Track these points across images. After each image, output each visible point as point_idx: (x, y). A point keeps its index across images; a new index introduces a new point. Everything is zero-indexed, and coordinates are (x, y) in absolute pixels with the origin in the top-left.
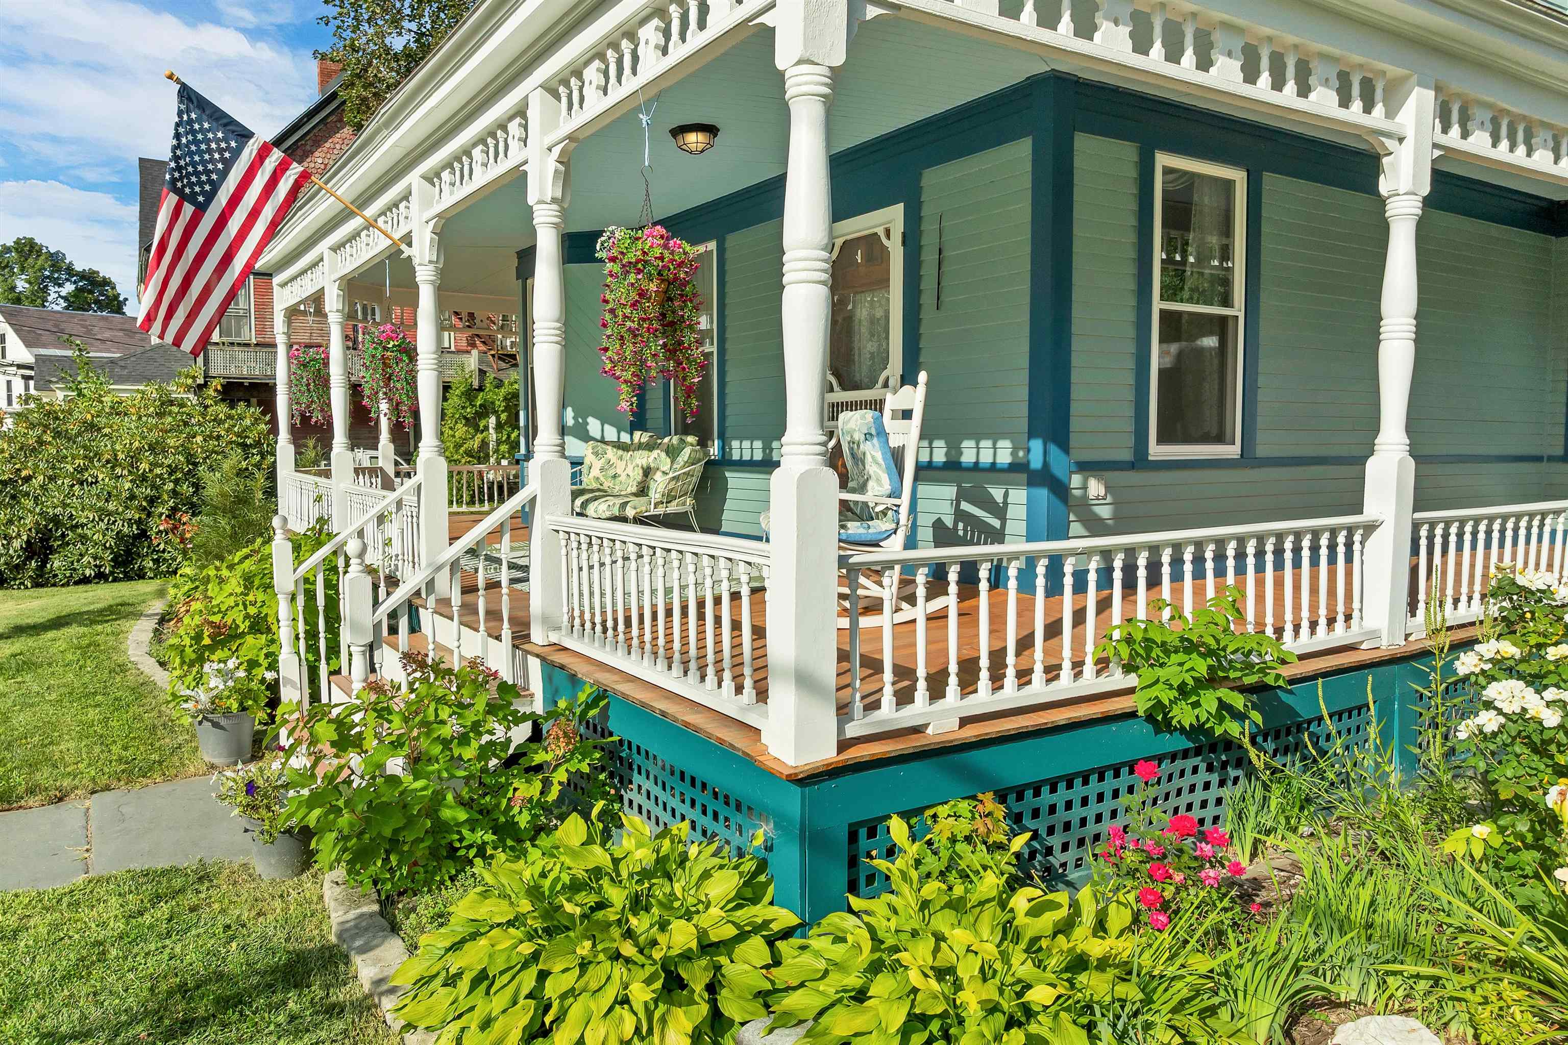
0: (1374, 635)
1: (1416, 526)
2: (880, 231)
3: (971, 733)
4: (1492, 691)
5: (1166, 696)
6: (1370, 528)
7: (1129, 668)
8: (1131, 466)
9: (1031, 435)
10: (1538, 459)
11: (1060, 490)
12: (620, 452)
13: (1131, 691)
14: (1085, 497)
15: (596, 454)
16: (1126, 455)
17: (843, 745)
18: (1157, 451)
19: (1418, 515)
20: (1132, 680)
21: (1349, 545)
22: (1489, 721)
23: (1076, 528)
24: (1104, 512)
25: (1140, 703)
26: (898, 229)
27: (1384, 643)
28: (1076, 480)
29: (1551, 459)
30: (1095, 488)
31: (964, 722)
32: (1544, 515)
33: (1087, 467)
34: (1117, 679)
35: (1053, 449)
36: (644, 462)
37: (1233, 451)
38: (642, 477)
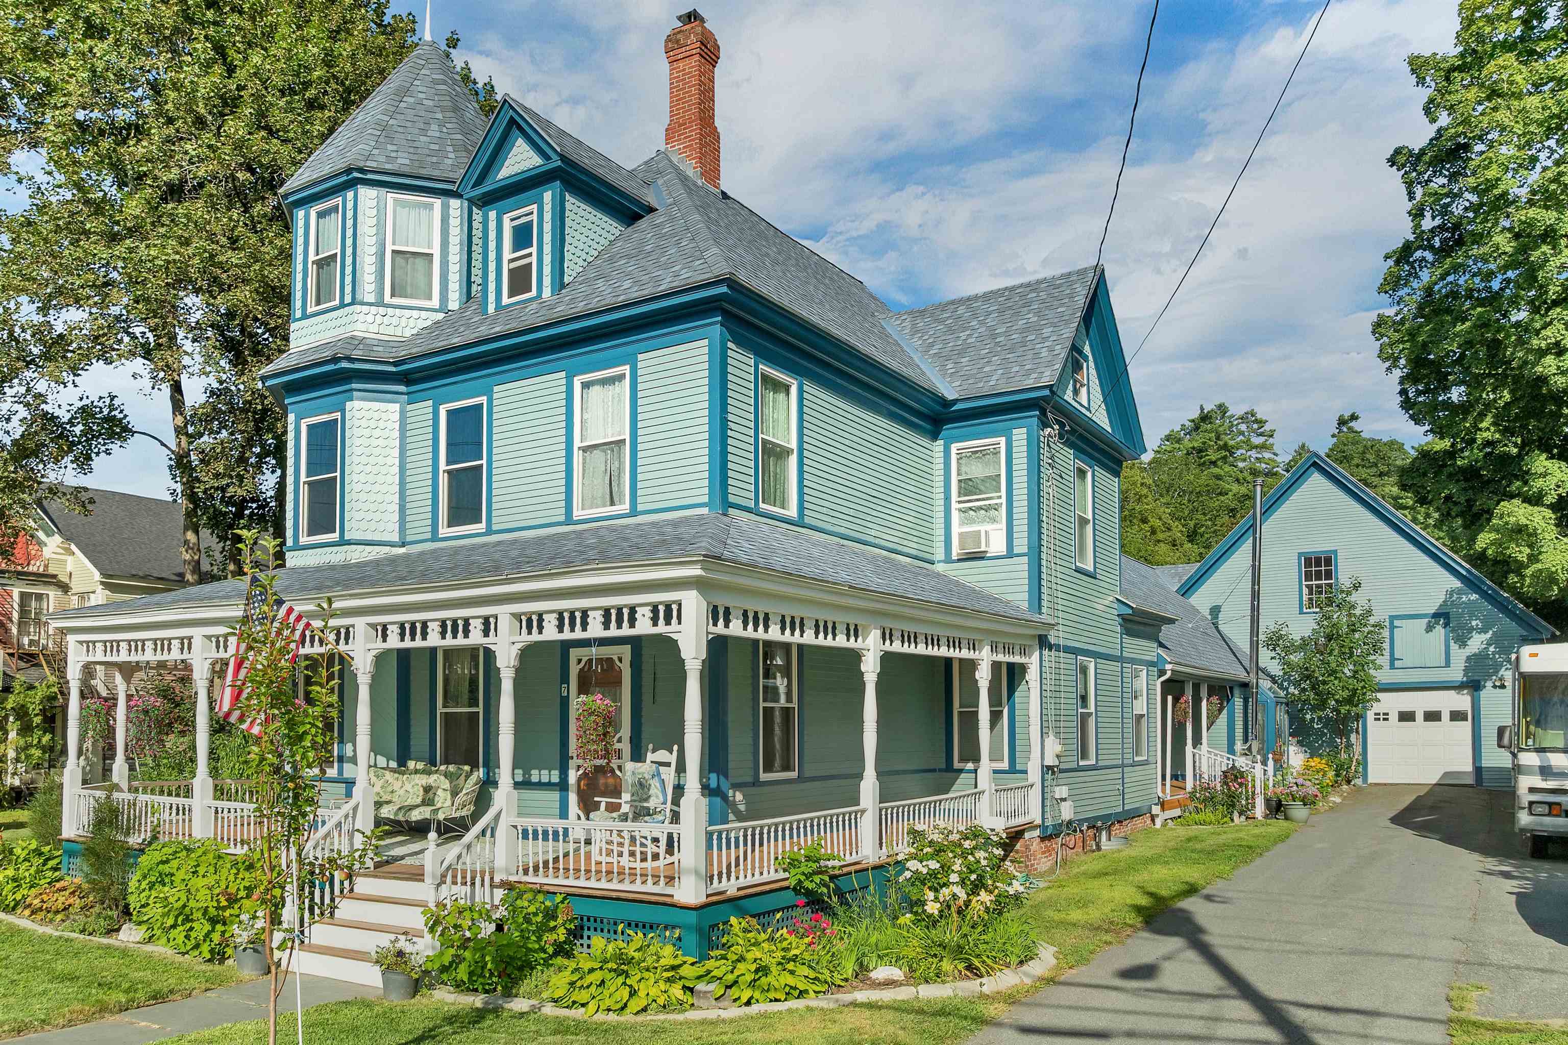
0: (867, 857)
1: (880, 810)
2: (615, 658)
3: (742, 893)
4: (909, 864)
5: (803, 878)
6: (863, 812)
7: (785, 870)
8: (754, 784)
9: (710, 772)
10: (934, 770)
11: (725, 798)
12: (396, 775)
13: (787, 879)
14: (734, 801)
15: (378, 776)
16: (750, 779)
17: (708, 896)
18: (764, 777)
19: (882, 805)
20: (786, 875)
21: (856, 819)
22: (908, 874)
23: (731, 817)
24: (742, 808)
25: (793, 882)
26: (627, 658)
27: (871, 861)
28: (731, 793)
29: (940, 770)
30: (739, 797)
31: (739, 889)
32: (940, 801)
33: (736, 786)
34: (782, 875)
35: (722, 778)
36: (424, 782)
37: (794, 775)
38: (421, 792)
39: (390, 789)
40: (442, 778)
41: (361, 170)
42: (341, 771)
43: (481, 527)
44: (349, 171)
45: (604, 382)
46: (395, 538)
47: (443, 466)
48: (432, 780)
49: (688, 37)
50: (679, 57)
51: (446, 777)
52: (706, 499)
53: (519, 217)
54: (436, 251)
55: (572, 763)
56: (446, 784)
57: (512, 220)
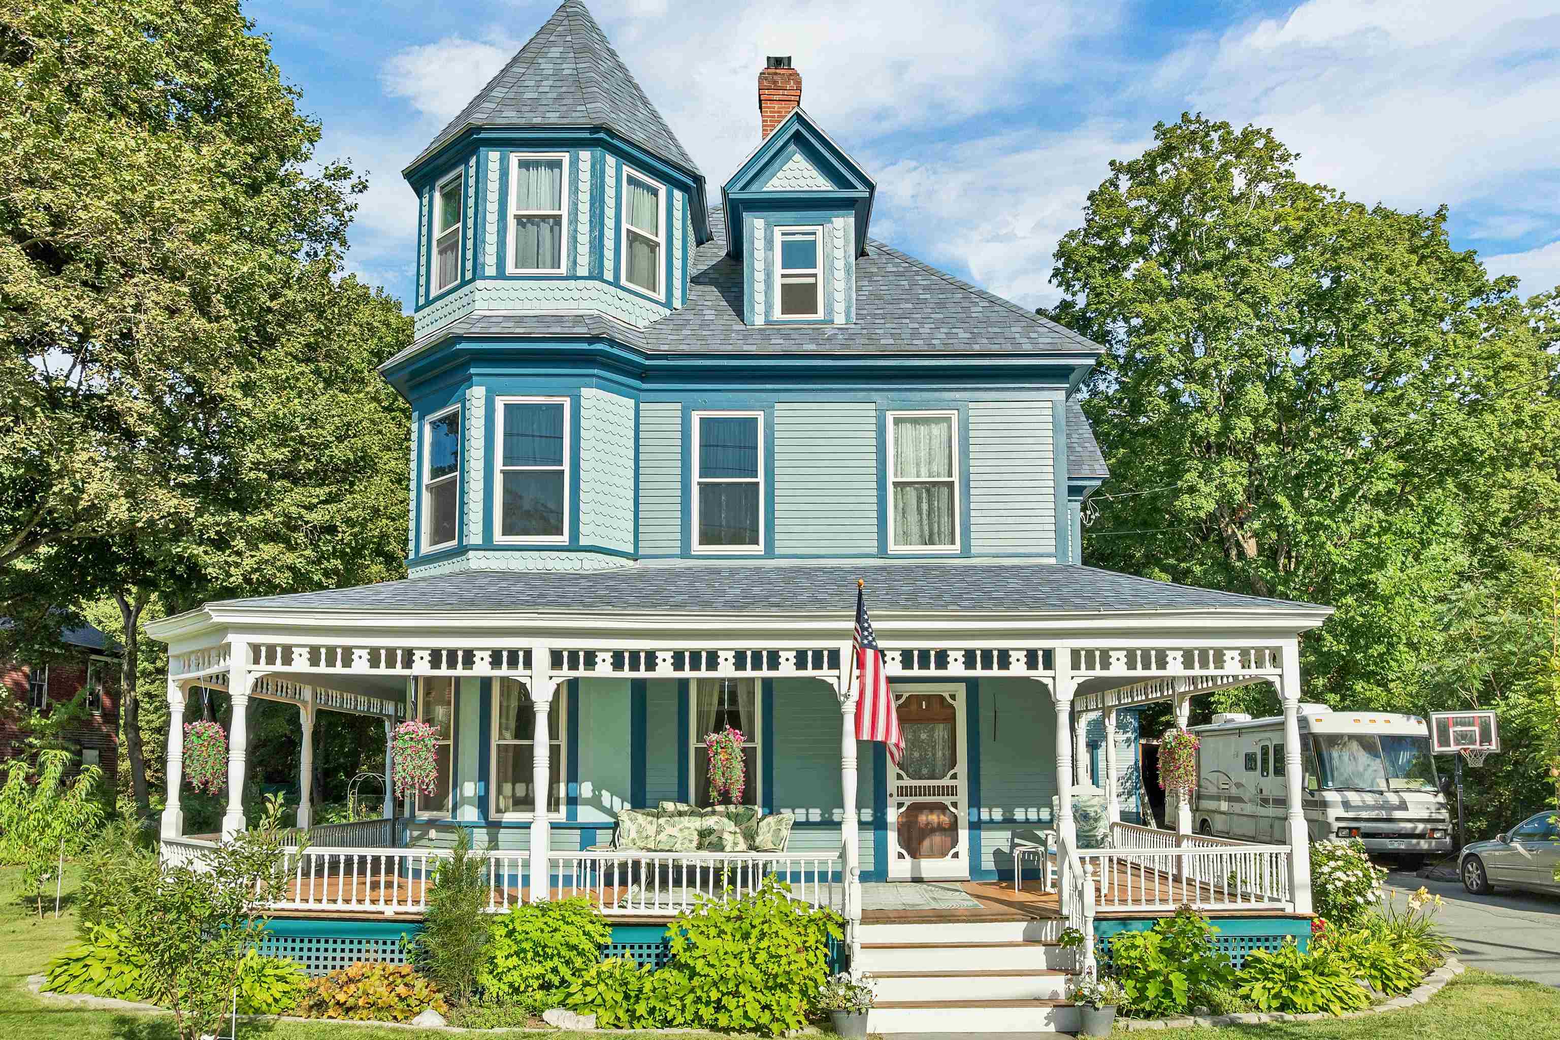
2: (946, 695)
36: (697, 825)
38: (696, 837)
39: (644, 835)
40: (725, 820)
41: (609, 132)
42: (572, 815)
43: (760, 549)
44: (596, 129)
45: (915, 421)
46: (630, 549)
47: (696, 478)
48: (711, 822)
49: (788, 83)
50: (775, 98)
51: (729, 818)
52: (1052, 550)
53: (794, 234)
54: (662, 239)
55: (892, 802)
56: (730, 826)
57: (783, 234)
